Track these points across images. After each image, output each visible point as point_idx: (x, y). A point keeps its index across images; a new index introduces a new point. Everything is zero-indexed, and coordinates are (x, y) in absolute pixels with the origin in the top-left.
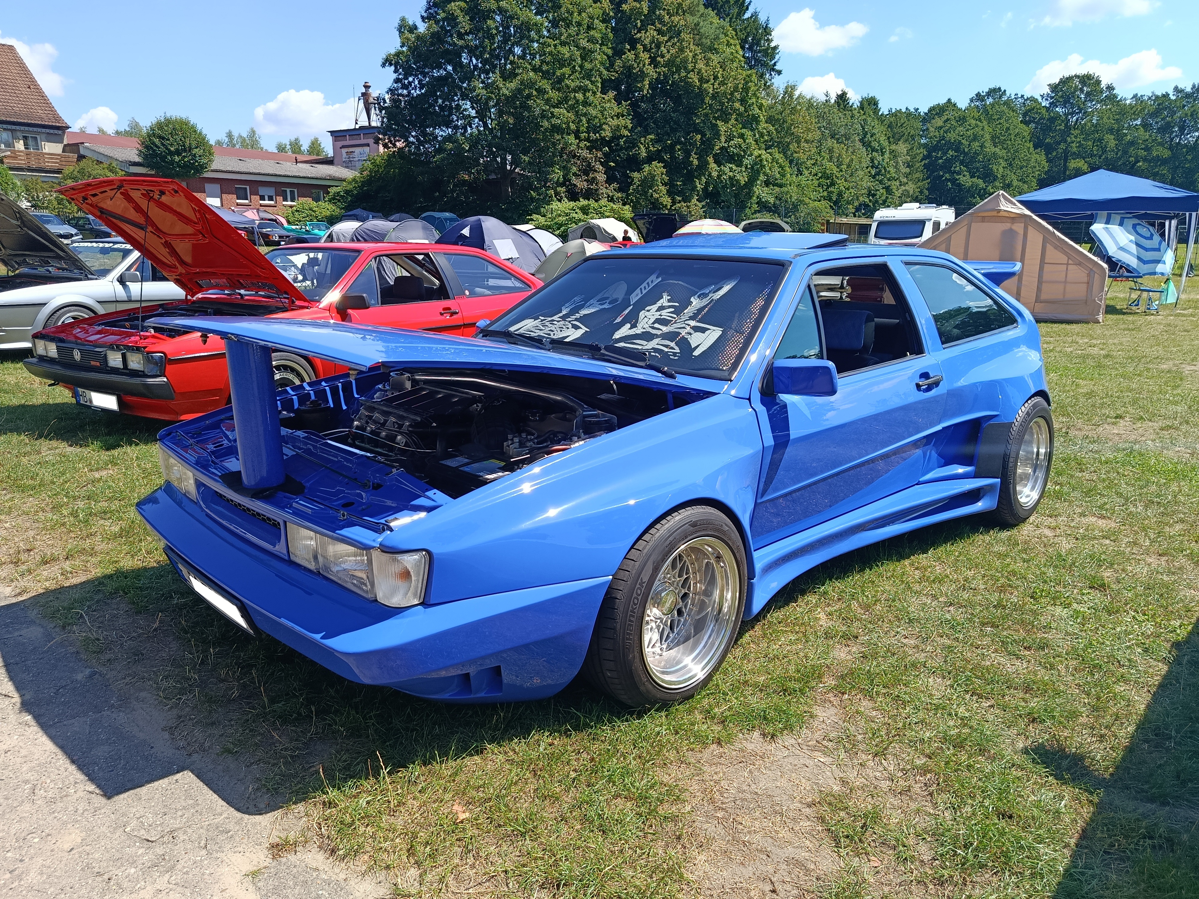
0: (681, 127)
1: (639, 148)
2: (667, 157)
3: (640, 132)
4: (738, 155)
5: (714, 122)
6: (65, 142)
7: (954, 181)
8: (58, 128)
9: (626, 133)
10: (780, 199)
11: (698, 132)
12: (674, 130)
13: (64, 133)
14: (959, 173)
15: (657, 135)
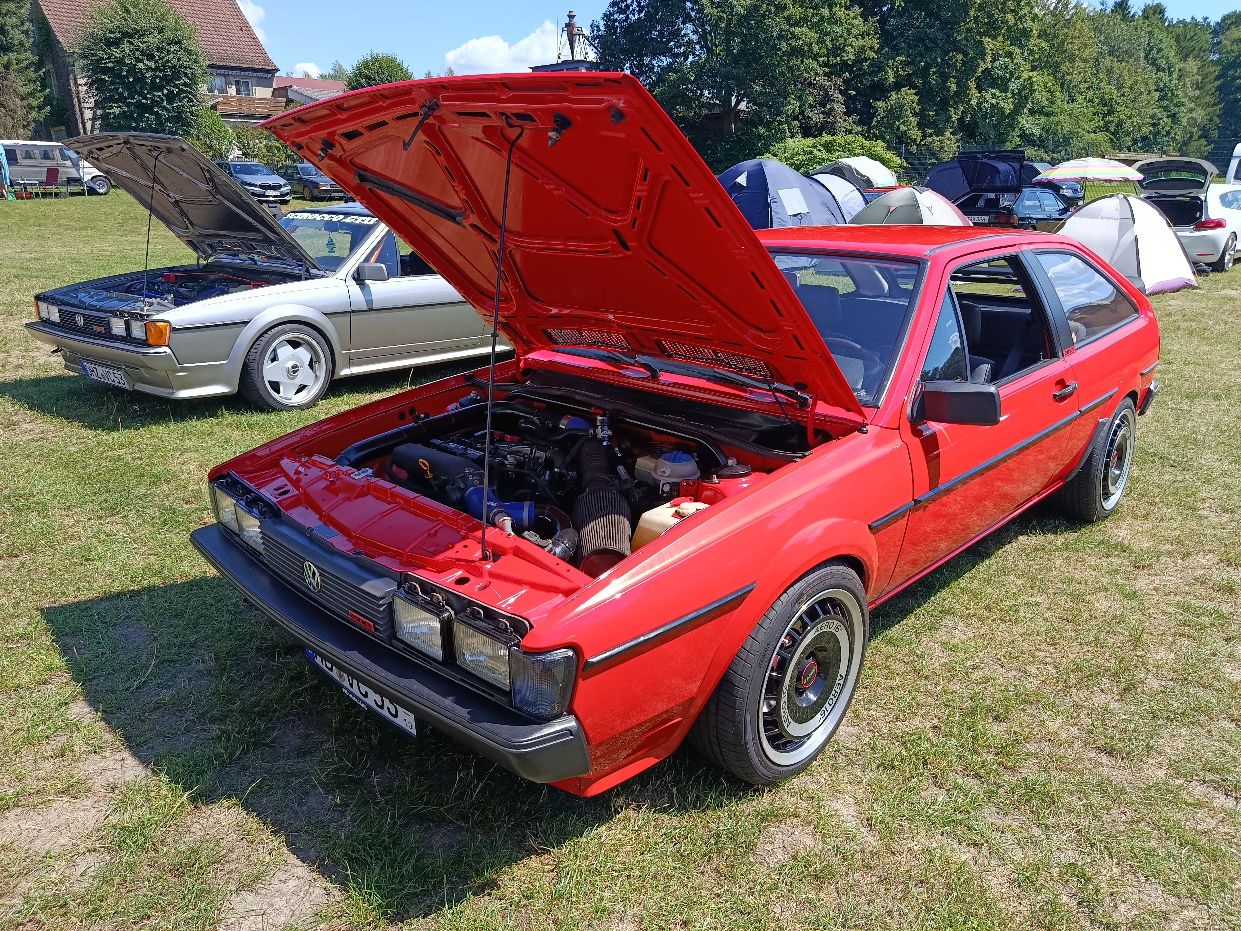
0: (937, 46)
1: (886, 73)
2: (919, 82)
3: (887, 53)
4: (1003, 78)
5: (978, 37)
6: (274, 86)
8: (268, 71)
9: (872, 55)
10: (1047, 131)
11: (959, 50)
12: (928, 50)
13: (273, 76)
15: (908, 56)
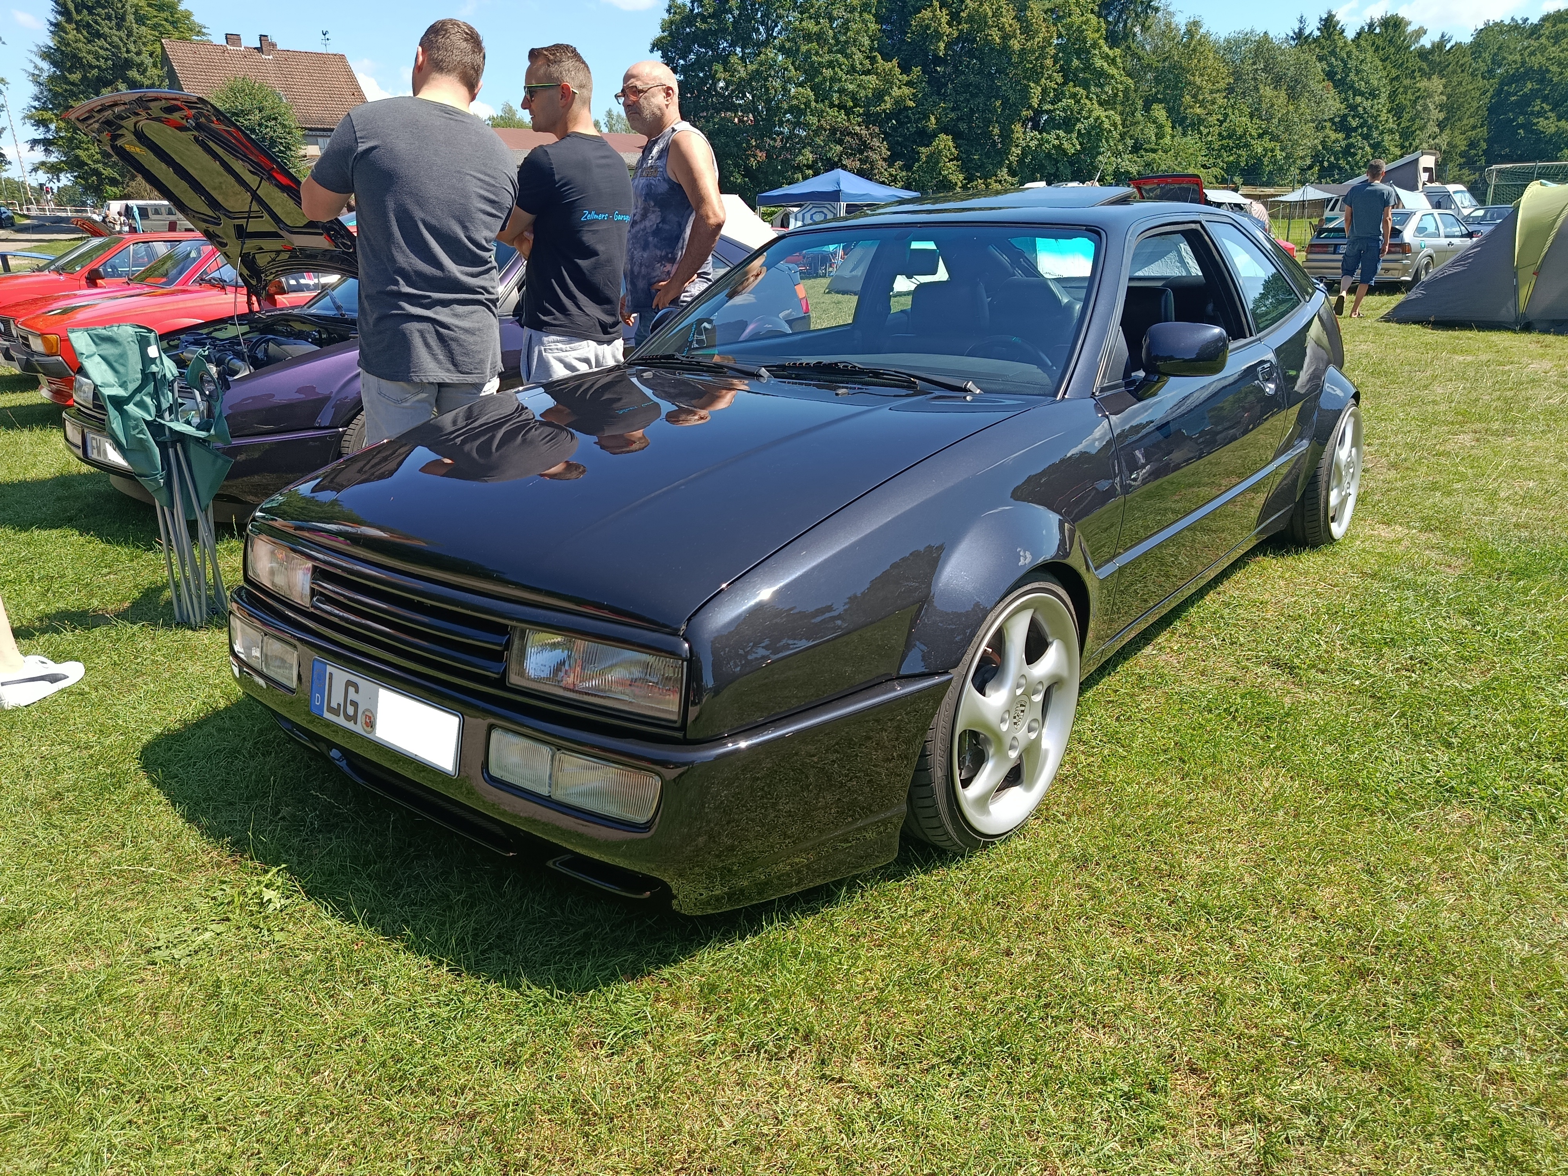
1: (929, 119)
2: (964, 127)
4: (1071, 119)
5: (1025, 83)
7: (1528, 126)
9: (911, 104)
11: (999, 96)
14: (1539, 114)
15: (954, 102)
